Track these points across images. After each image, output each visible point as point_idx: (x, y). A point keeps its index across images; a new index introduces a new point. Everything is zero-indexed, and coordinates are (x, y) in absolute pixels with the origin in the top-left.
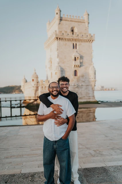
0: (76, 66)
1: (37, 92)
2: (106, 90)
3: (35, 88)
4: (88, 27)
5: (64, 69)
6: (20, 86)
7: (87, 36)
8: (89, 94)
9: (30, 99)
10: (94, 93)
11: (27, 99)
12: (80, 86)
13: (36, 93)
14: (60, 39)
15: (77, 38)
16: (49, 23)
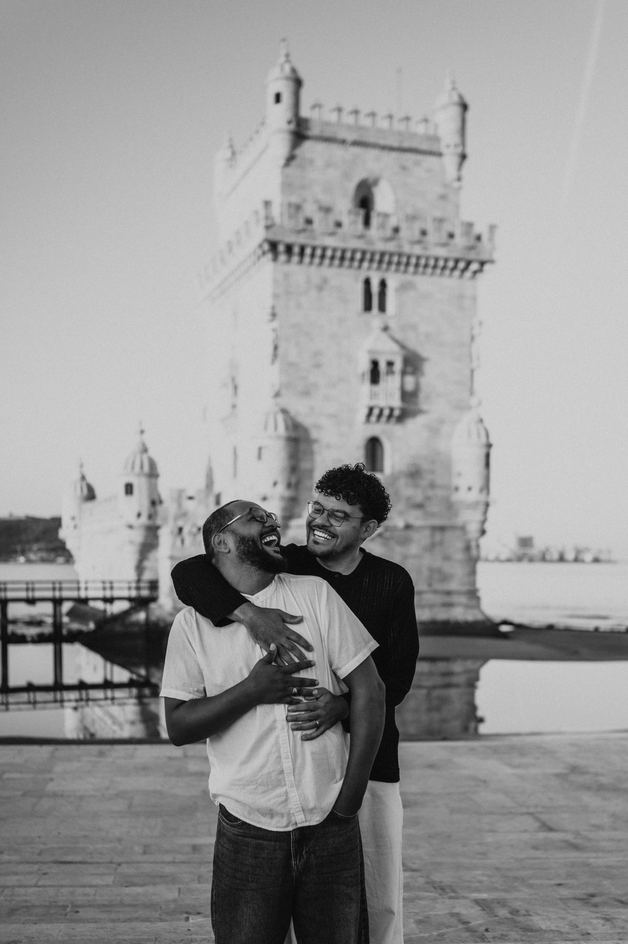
0: (376, 412)
1: (152, 556)
2: (543, 559)
3: (138, 536)
4: (456, 185)
5: (306, 430)
6: (57, 522)
7: (451, 236)
8: (445, 578)
9: (108, 594)
10: (473, 572)
11: (91, 594)
12: (394, 529)
13: (147, 564)
14: (289, 249)
15: (391, 247)
16: (228, 154)
